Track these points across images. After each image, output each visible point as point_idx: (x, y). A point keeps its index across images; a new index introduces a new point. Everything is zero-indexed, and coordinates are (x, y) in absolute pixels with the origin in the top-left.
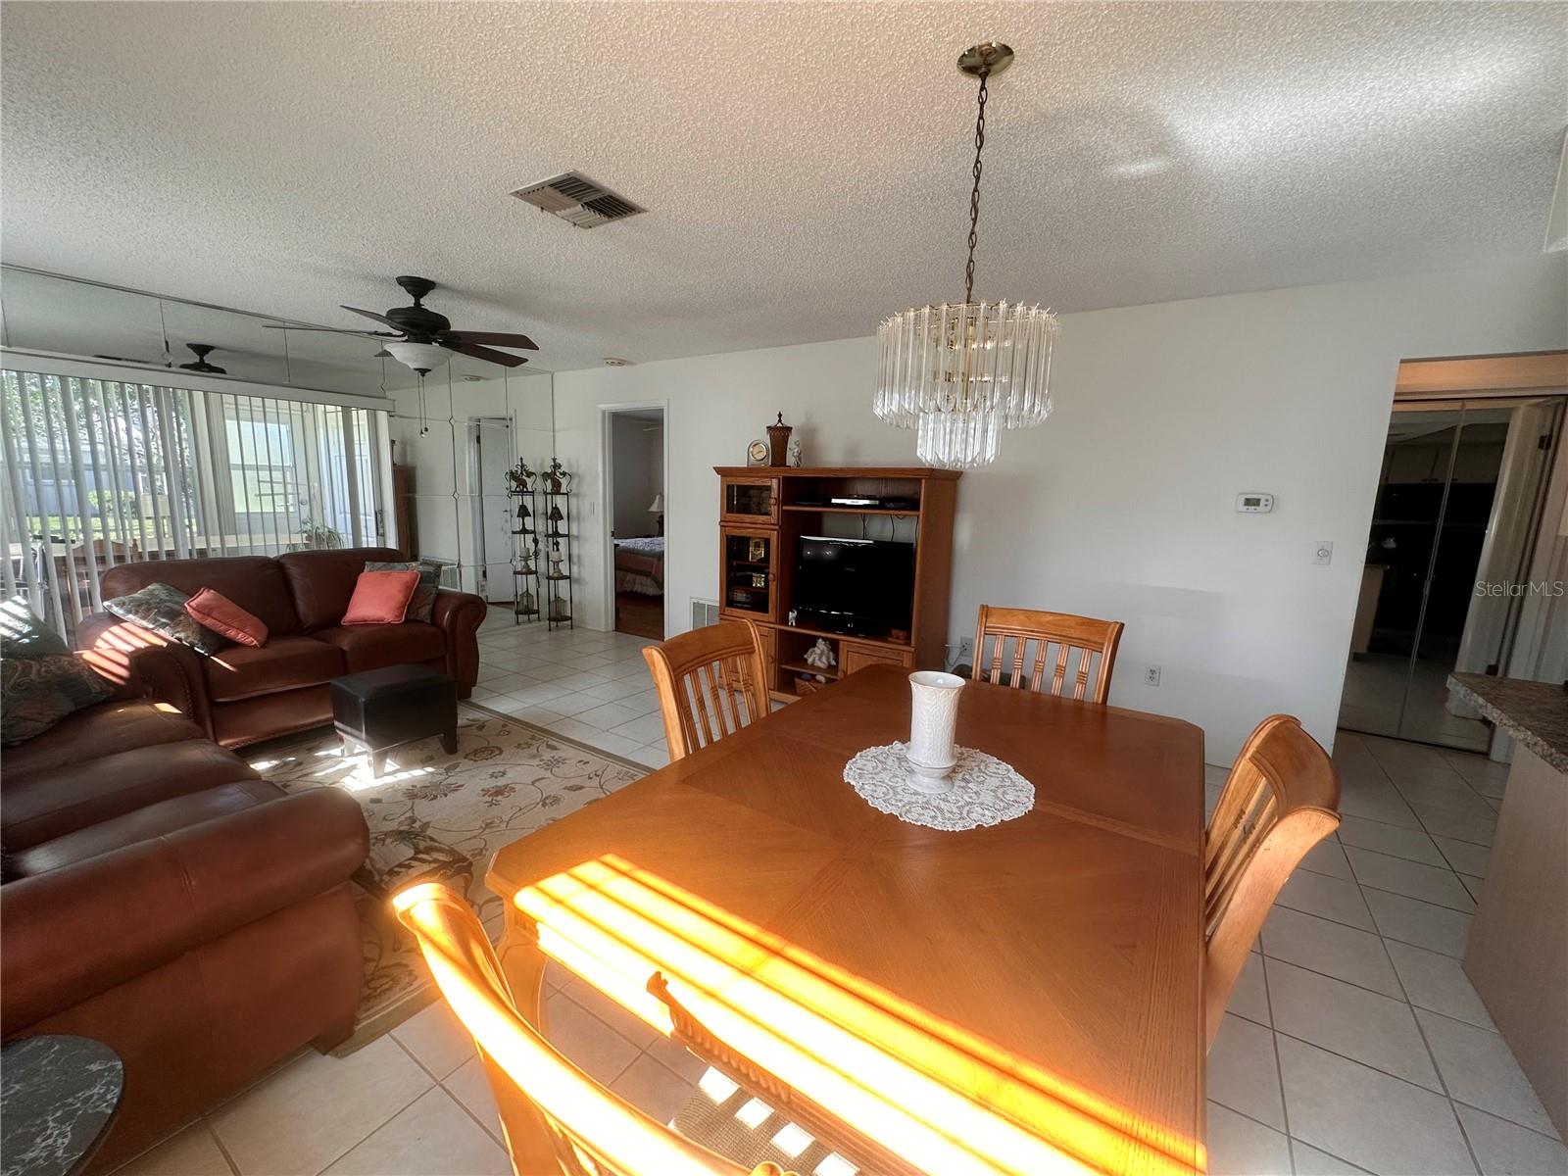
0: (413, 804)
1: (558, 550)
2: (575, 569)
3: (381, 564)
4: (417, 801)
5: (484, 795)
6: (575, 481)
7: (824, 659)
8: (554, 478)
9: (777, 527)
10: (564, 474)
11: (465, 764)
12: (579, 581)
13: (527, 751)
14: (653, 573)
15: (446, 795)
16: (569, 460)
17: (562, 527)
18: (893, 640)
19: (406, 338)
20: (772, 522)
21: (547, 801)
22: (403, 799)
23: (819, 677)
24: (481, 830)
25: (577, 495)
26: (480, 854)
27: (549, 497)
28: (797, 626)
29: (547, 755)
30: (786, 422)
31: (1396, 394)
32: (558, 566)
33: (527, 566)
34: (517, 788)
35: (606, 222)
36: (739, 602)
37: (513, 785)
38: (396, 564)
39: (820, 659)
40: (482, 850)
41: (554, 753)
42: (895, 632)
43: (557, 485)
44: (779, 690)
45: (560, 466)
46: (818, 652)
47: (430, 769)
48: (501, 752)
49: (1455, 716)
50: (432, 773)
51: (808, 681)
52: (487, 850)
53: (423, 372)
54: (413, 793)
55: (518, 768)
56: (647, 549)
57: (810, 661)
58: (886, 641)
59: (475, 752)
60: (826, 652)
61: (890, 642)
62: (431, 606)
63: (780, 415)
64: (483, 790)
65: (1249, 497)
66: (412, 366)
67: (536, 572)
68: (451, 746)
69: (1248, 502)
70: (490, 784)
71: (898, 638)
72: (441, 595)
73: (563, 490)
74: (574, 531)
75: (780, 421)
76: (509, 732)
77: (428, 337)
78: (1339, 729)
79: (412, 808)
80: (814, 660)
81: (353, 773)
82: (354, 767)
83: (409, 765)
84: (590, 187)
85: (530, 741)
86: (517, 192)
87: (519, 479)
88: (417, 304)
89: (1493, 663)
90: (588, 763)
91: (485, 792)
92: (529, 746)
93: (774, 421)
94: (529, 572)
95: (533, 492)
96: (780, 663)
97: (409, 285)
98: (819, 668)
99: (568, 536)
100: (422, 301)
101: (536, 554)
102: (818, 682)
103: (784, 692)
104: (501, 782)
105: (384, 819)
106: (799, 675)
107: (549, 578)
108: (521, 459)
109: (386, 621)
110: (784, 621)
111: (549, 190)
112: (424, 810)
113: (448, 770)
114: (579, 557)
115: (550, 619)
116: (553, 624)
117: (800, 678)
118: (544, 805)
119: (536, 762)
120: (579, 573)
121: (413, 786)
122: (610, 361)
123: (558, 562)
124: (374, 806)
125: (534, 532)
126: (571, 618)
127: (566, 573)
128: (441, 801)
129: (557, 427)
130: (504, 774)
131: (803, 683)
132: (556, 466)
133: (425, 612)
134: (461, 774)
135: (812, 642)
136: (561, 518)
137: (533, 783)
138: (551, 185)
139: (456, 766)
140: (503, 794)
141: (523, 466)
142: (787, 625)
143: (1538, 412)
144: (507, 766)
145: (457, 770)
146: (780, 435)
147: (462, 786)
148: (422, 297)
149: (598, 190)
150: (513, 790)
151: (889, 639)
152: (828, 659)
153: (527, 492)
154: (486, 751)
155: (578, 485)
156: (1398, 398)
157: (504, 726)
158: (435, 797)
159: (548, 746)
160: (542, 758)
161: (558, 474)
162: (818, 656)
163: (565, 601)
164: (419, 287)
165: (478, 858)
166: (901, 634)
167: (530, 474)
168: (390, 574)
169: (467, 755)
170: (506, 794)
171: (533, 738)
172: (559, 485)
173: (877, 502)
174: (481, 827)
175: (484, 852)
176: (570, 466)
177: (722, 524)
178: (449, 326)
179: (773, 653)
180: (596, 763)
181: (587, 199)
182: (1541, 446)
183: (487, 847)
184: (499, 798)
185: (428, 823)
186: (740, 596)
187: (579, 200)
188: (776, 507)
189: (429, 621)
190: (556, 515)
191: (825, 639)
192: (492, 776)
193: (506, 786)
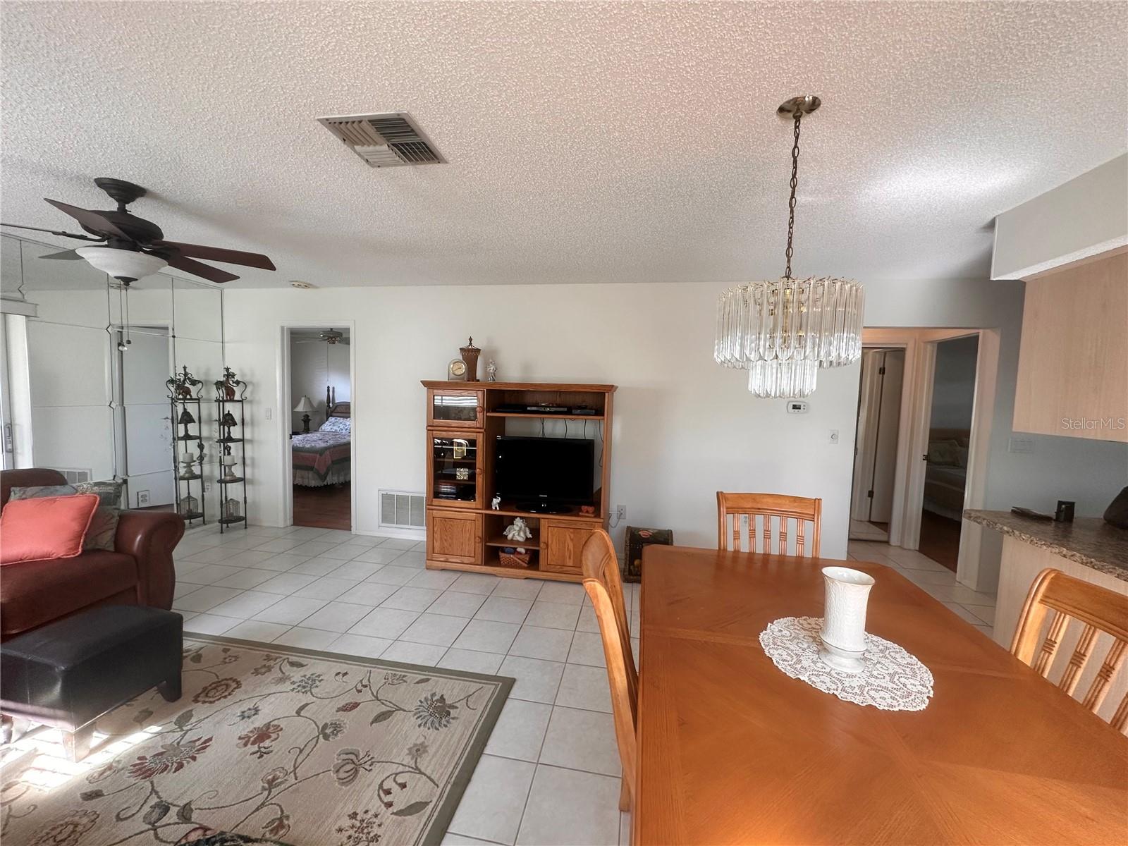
0: (152, 783)
1: (229, 454)
2: (248, 470)
3: (35, 489)
4: (156, 778)
5: (245, 745)
6: (249, 389)
7: (522, 534)
8: (228, 386)
9: (483, 430)
10: (238, 383)
11: (200, 710)
12: (252, 482)
13: (270, 677)
14: (316, 467)
15: (194, 758)
16: (241, 370)
17: (235, 432)
18: (583, 514)
19: (106, 243)
20: (478, 426)
21: (328, 731)
22: (133, 780)
23: (519, 550)
24: (266, 793)
25: (251, 402)
26: (281, 826)
27: (221, 404)
28: (500, 510)
29: (297, 675)
30: (476, 345)
31: (863, 344)
32: (230, 469)
33: (191, 472)
34: (283, 724)
35: (402, 165)
36: (444, 493)
37: (276, 723)
38: (58, 487)
39: (518, 535)
40: (281, 819)
41: (302, 671)
42: (584, 508)
43: (230, 393)
44: (485, 565)
45: (233, 376)
46: (517, 529)
47: (155, 729)
48: (239, 685)
49: (857, 521)
50: (160, 734)
51: (511, 553)
52: (288, 817)
53: (127, 281)
54: (144, 768)
55: (272, 699)
56: (308, 446)
57: (510, 537)
58: (578, 516)
59: (205, 691)
60: (523, 527)
61: (582, 516)
62: (114, 530)
63: (471, 340)
64: (240, 738)
65: (795, 404)
66: (112, 274)
67: (200, 477)
68: (173, 692)
69: (795, 407)
70: (246, 727)
71: (587, 512)
72: (124, 518)
73: (237, 397)
74: (247, 436)
75: (471, 344)
76: (236, 658)
77: (136, 245)
78: (850, 540)
79: (154, 791)
80: (514, 535)
81: (36, 763)
82: (33, 754)
83: (121, 730)
84: (412, 131)
85: (267, 664)
86: (327, 120)
87: (182, 387)
88: (122, 210)
89: (870, 489)
90: (346, 674)
91: (245, 740)
92: (269, 669)
93: (465, 344)
94: (195, 477)
95: (199, 399)
96: (486, 542)
97: (114, 188)
98: (518, 541)
99: (242, 440)
100: (128, 207)
101: (201, 458)
102: (520, 553)
103: (491, 566)
104: (259, 721)
105: (118, 818)
106: (503, 550)
107: (221, 481)
108: (185, 368)
109: (54, 557)
110: (489, 506)
111: (364, 124)
112: (172, 786)
113: (181, 723)
114: (253, 459)
115: (221, 521)
116: (225, 525)
117: (503, 552)
118: (326, 737)
119: (287, 686)
120: (253, 474)
121: (139, 758)
122: (296, 284)
123: (230, 467)
124: (90, 805)
125: (199, 438)
126: (245, 518)
127: (239, 474)
128: (191, 769)
129: (226, 339)
130: (256, 711)
131: (508, 556)
132: (229, 375)
133: (106, 539)
134: (201, 724)
135: (511, 521)
136: (235, 424)
137: (298, 713)
138: (370, 121)
139: (187, 716)
140: (270, 737)
141: (186, 374)
142: (492, 509)
143: (877, 355)
144: (256, 700)
145: (193, 720)
146: (470, 355)
147: (210, 739)
148: (128, 203)
149: (416, 135)
150: (278, 729)
151: (581, 514)
152: (525, 533)
153: (191, 399)
154: (218, 689)
155: (252, 393)
156: (864, 346)
157: (225, 651)
158: (180, 766)
159: (292, 664)
160: (293, 679)
161: (231, 382)
162: (517, 532)
163: (238, 503)
164: (125, 191)
165: (281, 833)
166: (591, 509)
167: (194, 383)
168: (55, 501)
169: (198, 696)
170: (274, 736)
171: (268, 658)
172: (233, 393)
173: (566, 409)
174: (264, 789)
175: (286, 822)
176: (243, 375)
177: (429, 428)
178: (162, 236)
179: (480, 535)
180: (357, 674)
181: (396, 141)
182: (880, 373)
183: (286, 813)
184: (267, 743)
185: (189, 804)
186: (445, 488)
187: (388, 141)
188: (481, 414)
189: (112, 549)
190: (228, 420)
191: (521, 518)
192: (243, 717)
193: (268, 725)
